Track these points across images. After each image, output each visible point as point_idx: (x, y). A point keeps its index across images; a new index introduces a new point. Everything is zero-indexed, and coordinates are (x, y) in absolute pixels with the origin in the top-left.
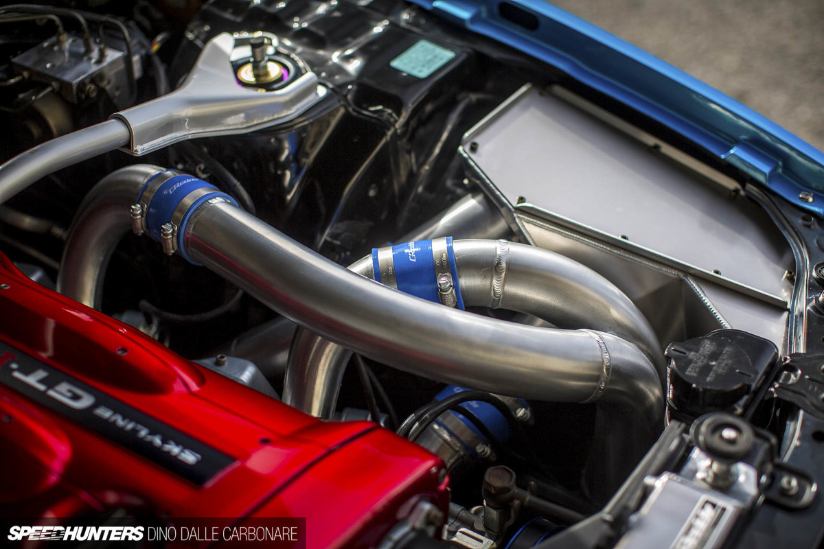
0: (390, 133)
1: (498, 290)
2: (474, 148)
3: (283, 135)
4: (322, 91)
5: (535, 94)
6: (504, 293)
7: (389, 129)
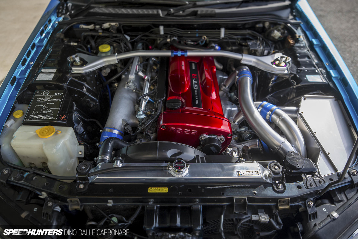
0: (292, 87)
1: (278, 121)
2: (305, 99)
3: (275, 76)
4: (286, 72)
5: (334, 99)
6: (278, 123)
7: (292, 86)
